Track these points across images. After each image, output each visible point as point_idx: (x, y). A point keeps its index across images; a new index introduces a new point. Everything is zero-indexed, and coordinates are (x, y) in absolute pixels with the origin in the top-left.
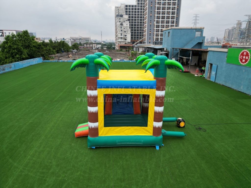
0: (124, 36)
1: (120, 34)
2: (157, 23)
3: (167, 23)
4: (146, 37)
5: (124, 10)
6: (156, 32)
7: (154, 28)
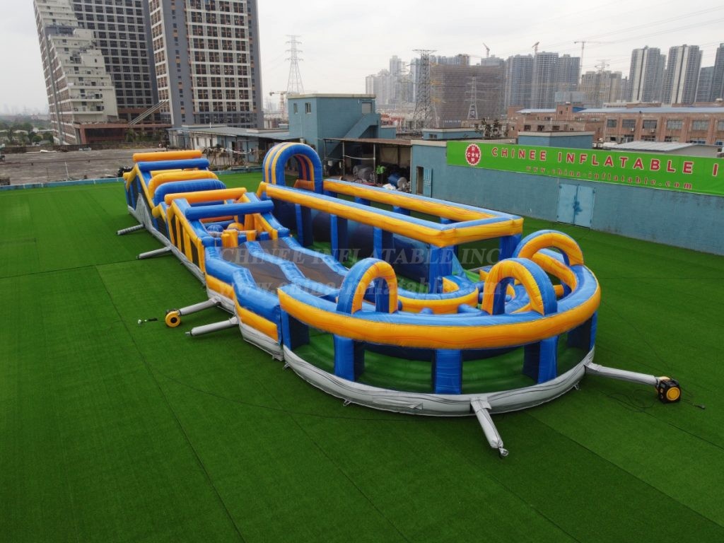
0: (91, 97)
1: (78, 93)
2: (197, 59)
3: (225, 61)
4: (170, 100)
5: (71, 11)
6: (199, 85)
7: (191, 73)
